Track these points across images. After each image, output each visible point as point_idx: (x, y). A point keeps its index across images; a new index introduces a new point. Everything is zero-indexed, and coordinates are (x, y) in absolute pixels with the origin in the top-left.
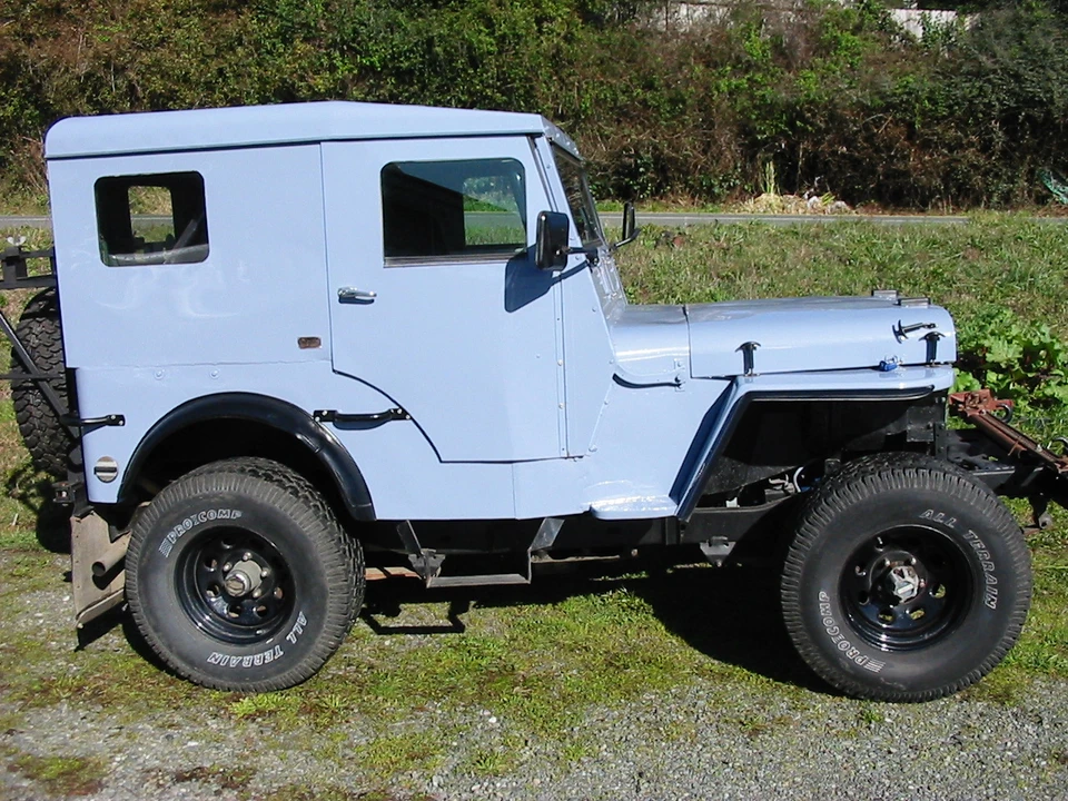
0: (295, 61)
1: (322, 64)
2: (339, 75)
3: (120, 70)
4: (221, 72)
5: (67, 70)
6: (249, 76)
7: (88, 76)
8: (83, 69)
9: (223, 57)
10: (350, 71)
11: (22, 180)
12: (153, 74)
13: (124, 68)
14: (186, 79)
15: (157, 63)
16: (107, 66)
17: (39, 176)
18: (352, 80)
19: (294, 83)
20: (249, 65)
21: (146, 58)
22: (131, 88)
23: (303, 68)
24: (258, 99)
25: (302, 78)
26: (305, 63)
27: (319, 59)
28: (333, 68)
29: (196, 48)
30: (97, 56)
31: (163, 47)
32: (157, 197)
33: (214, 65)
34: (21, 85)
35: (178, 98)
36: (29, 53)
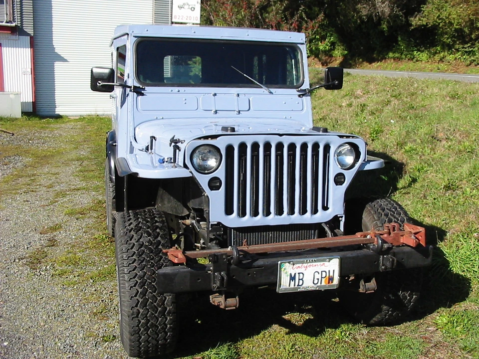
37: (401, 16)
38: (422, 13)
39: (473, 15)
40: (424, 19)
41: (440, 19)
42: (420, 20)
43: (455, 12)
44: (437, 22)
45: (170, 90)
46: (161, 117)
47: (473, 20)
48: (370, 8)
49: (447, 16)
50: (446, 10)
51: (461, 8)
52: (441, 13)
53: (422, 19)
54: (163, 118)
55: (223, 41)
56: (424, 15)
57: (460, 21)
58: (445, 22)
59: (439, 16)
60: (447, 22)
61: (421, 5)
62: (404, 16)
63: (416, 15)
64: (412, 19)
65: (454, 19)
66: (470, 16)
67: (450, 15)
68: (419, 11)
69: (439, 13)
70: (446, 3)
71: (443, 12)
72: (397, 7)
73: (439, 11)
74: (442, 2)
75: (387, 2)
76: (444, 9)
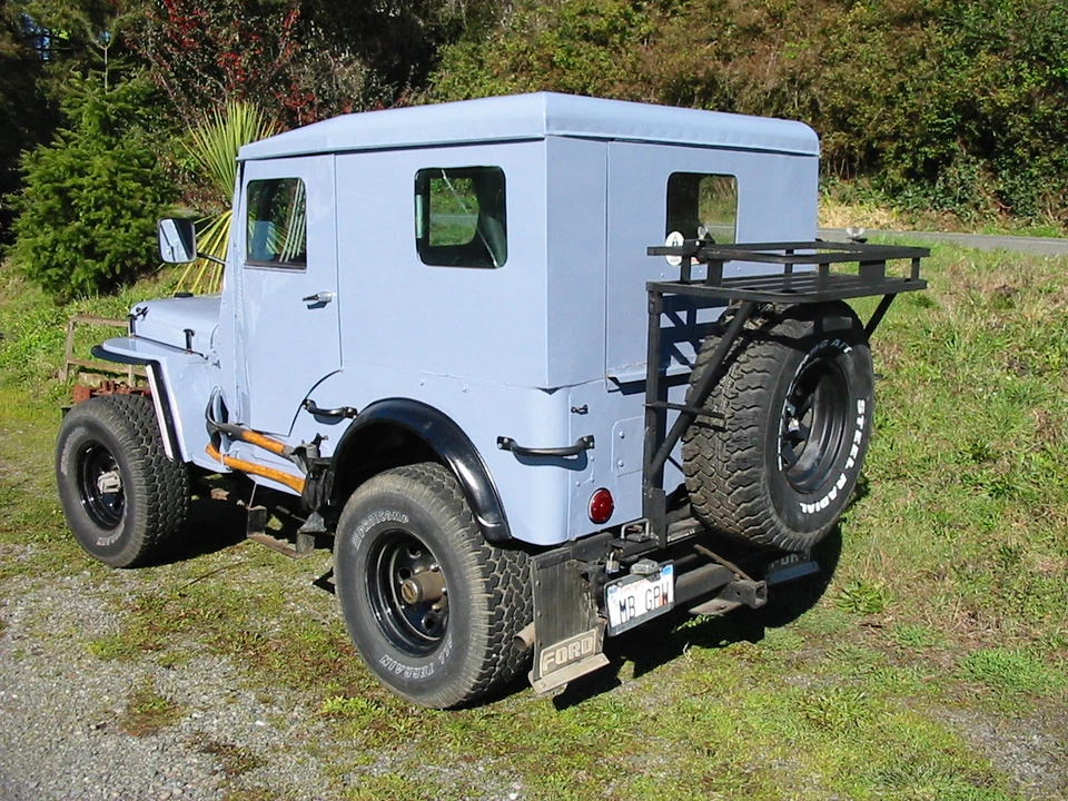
0: (978, 73)
1: (1007, 77)
2: (1025, 88)
3: (804, 86)
4: (902, 87)
5: (755, 87)
6: (929, 90)
7: (775, 91)
8: (771, 84)
9: (905, 72)
10: (1038, 83)
12: (835, 88)
13: (808, 83)
14: (866, 94)
15: (840, 78)
16: (793, 81)
17: (726, 186)
18: (1040, 94)
19: (975, 98)
20: (931, 78)
21: (829, 74)
22: (814, 102)
23: (987, 82)
24: (937, 114)
25: (984, 92)
26: (988, 76)
27: (1004, 72)
28: (1019, 81)
29: (878, 63)
30: (783, 73)
31: (847, 62)
32: (829, 212)
33: (896, 79)
34: (716, 101)
35: (858, 113)
36: (724, 71)
37: (387, 93)
38: (432, 90)
43: (503, 90)
48: (318, 75)
50: (481, 85)
51: (515, 80)
52: (472, 90)
53: (432, 100)
56: (435, 92)
59: (469, 95)
61: (427, 71)
62: (391, 94)
63: (419, 93)
68: (425, 85)
69: (468, 90)
70: (481, 68)
71: (476, 89)
72: (379, 74)
73: (468, 86)
74: (471, 66)
75: (357, 64)
76: (478, 81)
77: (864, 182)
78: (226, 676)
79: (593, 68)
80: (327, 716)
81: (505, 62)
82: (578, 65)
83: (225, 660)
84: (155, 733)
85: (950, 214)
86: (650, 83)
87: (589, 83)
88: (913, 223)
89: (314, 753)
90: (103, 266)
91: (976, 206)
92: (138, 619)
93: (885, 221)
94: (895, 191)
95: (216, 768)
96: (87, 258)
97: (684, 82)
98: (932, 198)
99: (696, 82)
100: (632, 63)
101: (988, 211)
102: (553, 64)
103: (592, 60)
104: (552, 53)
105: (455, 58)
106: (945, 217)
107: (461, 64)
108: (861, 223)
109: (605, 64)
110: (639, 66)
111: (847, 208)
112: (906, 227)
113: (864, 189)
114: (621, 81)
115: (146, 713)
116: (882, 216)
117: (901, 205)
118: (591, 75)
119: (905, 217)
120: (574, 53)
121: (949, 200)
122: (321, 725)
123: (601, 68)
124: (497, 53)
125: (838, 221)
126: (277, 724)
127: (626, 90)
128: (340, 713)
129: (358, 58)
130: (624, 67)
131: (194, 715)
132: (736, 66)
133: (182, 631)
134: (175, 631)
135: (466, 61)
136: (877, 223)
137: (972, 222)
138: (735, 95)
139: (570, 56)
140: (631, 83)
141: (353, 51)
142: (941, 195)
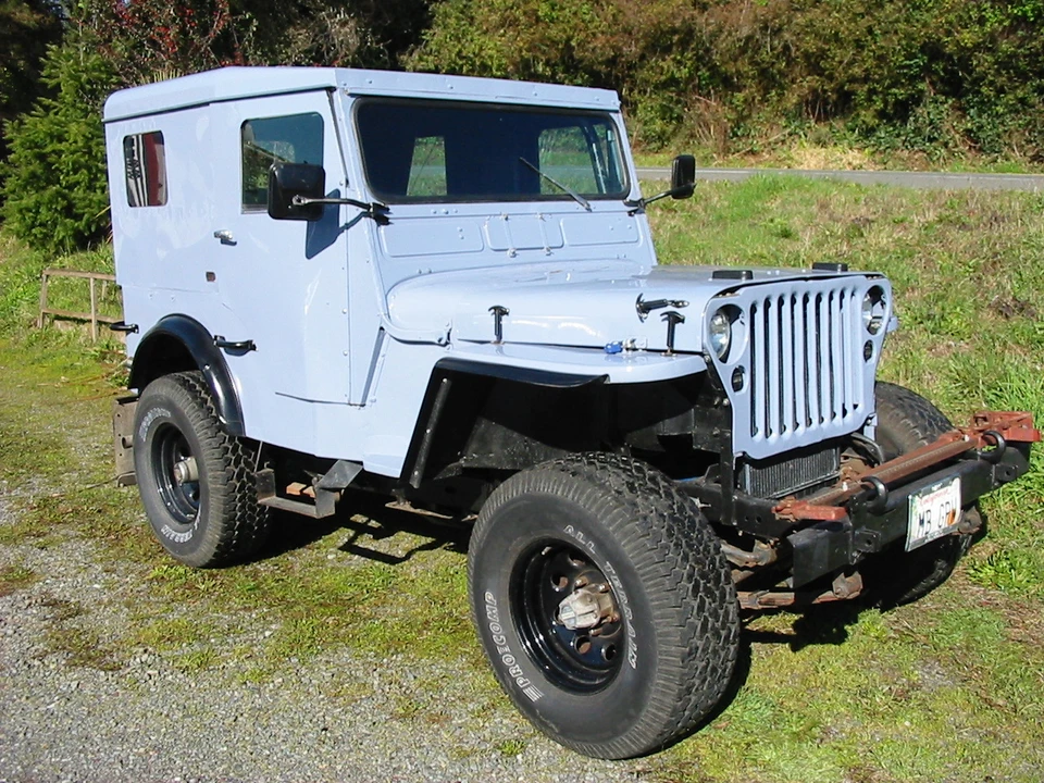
0: (941, 14)
1: (970, 18)
2: (988, 28)
3: (777, 32)
4: (870, 31)
5: (730, 34)
6: (896, 32)
7: (749, 38)
8: (745, 32)
9: (872, 16)
10: (1000, 22)
11: (692, 136)
12: (807, 33)
13: (780, 30)
14: (836, 37)
15: (811, 24)
16: (766, 28)
17: (706, 132)
18: (1003, 31)
19: (939, 40)
20: (897, 21)
21: (800, 19)
22: (786, 48)
23: (950, 23)
24: (904, 56)
25: (948, 33)
26: (952, 17)
27: (968, 12)
28: (982, 21)
29: (847, 7)
30: (756, 20)
31: (817, 7)
32: (805, 154)
33: (864, 23)
34: (693, 50)
35: (828, 57)
36: (701, 20)
37: (382, 52)
38: (425, 47)
39: (528, 50)
40: (431, 58)
41: (462, 58)
42: (421, 59)
43: (492, 45)
44: (457, 64)
45: (433, 211)
46: (427, 270)
47: (528, 60)
48: (316, 36)
49: (477, 51)
50: (472, 41)
51: (503, 35)
52: (463, 46)
53: (425, 57)
54: (430, 272)
55: (499, 107)
56: (428, 49)
57: (504, 61)
58: (473, 64)
59: (460, 51)
60: (478, 63)
61: (420, 29)
62: (387, 52)
63: (413, 51)
64: (404, 58)
65: (491, 57)
66: (521, 51)
67: (481, 49)
68: (418, 42)
69: (460, 46)
70: (471, 25)
71: (467, 44)
72: (374, 34)
73: (459, 42)
74: (463, 23)
75: (352, 24)
76: (469, 37)
77: (838, 124)
78: (86, 554)
79: (576, 21)
80: (151, 581)
81: (495, 18)
82: (561, 19)
83: (90, 543)
84: (10, 594)
85: (921, 154)
86: (630, 34)
87: (573, 37)
88: (885, 163)
89: (128, 605)
90: (81, 225)
91: (946, 145)
92: (33, 514)
93: (858, 162)
94: (869, 132)
95: (48, 616)
96: (66, 218)
97: (662, 32)
98: (904, 138)
99: (674, 31)
100: (614, 15)
101: (956, 150)
102: (538, 20)
103: (575, 14)
104: (536, 7)
105: (446, 15)
106: (916, 157)
107: (452, 21)
108: (834, 165)
109: (587, 17)
110: (620, 17)
111: (823, 149)
112: (878, 167)
113: (838, 131)
114: (603, 33)
115: (10, 581)
116: (855, 157)
117: (873, 145)
118: (574, 28)
119: (878, 157)
120: (558, 7)
121: (919, 139)
122: (144, 586)
123: (583, 21)
124: (486, 9)
125: (813, 163)
126: (109, 587)
127: (608, 41)
128: (163, 578)
129: (353, 18)
130: (605, 20)
131: (48, 581)
132: (711, 15)
133: (65, 522)
134: (59, 523)
135: (457, 18)
136: (850, 164)
137: (941, 160)
138: (711, 43)
139: (553, 9)
140: (612, 35)
141: (348, 11)
142: (912, 135)
